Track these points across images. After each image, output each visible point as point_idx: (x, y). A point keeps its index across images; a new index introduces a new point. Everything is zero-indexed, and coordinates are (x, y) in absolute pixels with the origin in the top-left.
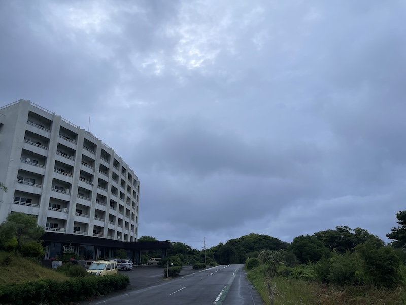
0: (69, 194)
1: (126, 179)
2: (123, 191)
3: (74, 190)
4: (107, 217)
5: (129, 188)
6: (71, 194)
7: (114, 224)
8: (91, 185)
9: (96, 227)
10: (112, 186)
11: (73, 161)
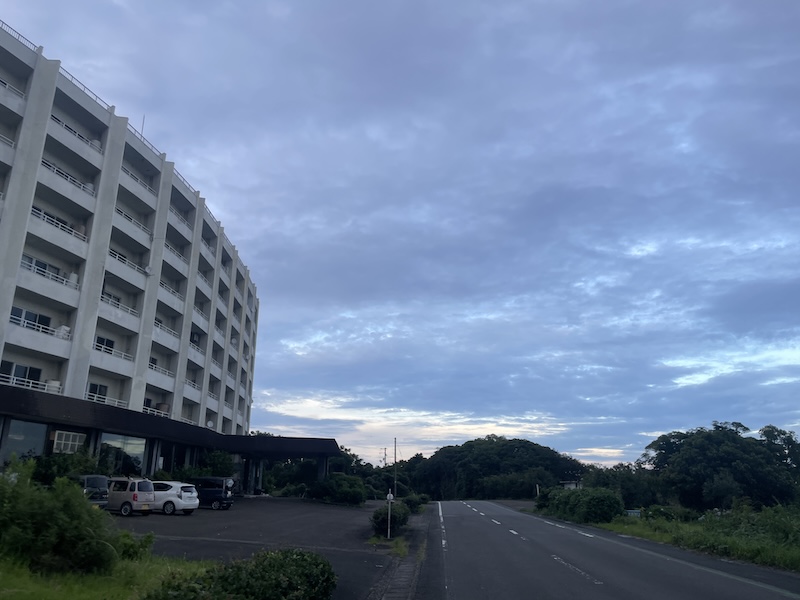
0: (78, 286)
1: (230, 283)
2: (224, 310)
3: (92, 279)
4: (181, 367)
5: (237, 307)
6: (83, 289)
7: (200, 389)
8: (142, 276)
9: (150, 388)
10: (198, 292)
11: (93, 199)
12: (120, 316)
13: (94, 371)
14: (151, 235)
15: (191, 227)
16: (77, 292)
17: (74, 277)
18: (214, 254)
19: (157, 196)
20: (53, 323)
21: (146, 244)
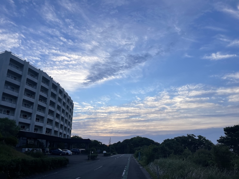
1: (66, 102)
2: (64, 109)
3: (35, 107)
4: (54, 123)
6: (34, 109)
7: (58, 128)
8: (45, 104)
9: (47, 129)
10: (58, 105)
11: (36, 89)
12: (41, 114)
13: (35, 126)
14: (48, 95)
15: (57, 91)
16: (32, 110)
17: (32, 106)
18: (62, 96)
19: (49, 86)
20: (27, 116)
21: (46, 97)
